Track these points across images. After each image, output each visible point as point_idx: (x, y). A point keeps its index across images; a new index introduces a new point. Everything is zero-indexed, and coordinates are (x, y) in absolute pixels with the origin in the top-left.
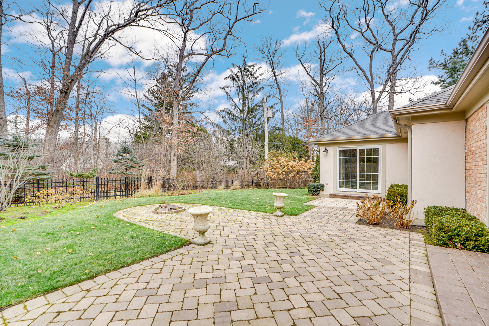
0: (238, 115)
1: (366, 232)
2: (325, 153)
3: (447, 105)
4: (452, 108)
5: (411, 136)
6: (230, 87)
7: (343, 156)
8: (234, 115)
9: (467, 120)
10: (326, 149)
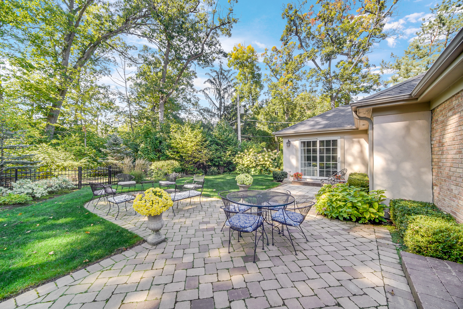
0: (216, 112)
1: (328, 226)
2: (288, 145)
3: (412, 95)
4: (417, 99)
5: (372, 128)
6: (209, 88)
7: (304, 146)
8: (212, 112)
9: (432, 111)
10: (289, 141)
